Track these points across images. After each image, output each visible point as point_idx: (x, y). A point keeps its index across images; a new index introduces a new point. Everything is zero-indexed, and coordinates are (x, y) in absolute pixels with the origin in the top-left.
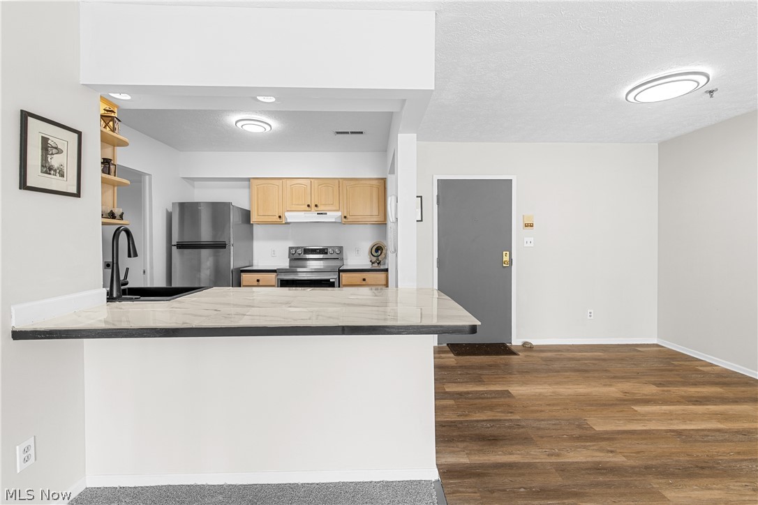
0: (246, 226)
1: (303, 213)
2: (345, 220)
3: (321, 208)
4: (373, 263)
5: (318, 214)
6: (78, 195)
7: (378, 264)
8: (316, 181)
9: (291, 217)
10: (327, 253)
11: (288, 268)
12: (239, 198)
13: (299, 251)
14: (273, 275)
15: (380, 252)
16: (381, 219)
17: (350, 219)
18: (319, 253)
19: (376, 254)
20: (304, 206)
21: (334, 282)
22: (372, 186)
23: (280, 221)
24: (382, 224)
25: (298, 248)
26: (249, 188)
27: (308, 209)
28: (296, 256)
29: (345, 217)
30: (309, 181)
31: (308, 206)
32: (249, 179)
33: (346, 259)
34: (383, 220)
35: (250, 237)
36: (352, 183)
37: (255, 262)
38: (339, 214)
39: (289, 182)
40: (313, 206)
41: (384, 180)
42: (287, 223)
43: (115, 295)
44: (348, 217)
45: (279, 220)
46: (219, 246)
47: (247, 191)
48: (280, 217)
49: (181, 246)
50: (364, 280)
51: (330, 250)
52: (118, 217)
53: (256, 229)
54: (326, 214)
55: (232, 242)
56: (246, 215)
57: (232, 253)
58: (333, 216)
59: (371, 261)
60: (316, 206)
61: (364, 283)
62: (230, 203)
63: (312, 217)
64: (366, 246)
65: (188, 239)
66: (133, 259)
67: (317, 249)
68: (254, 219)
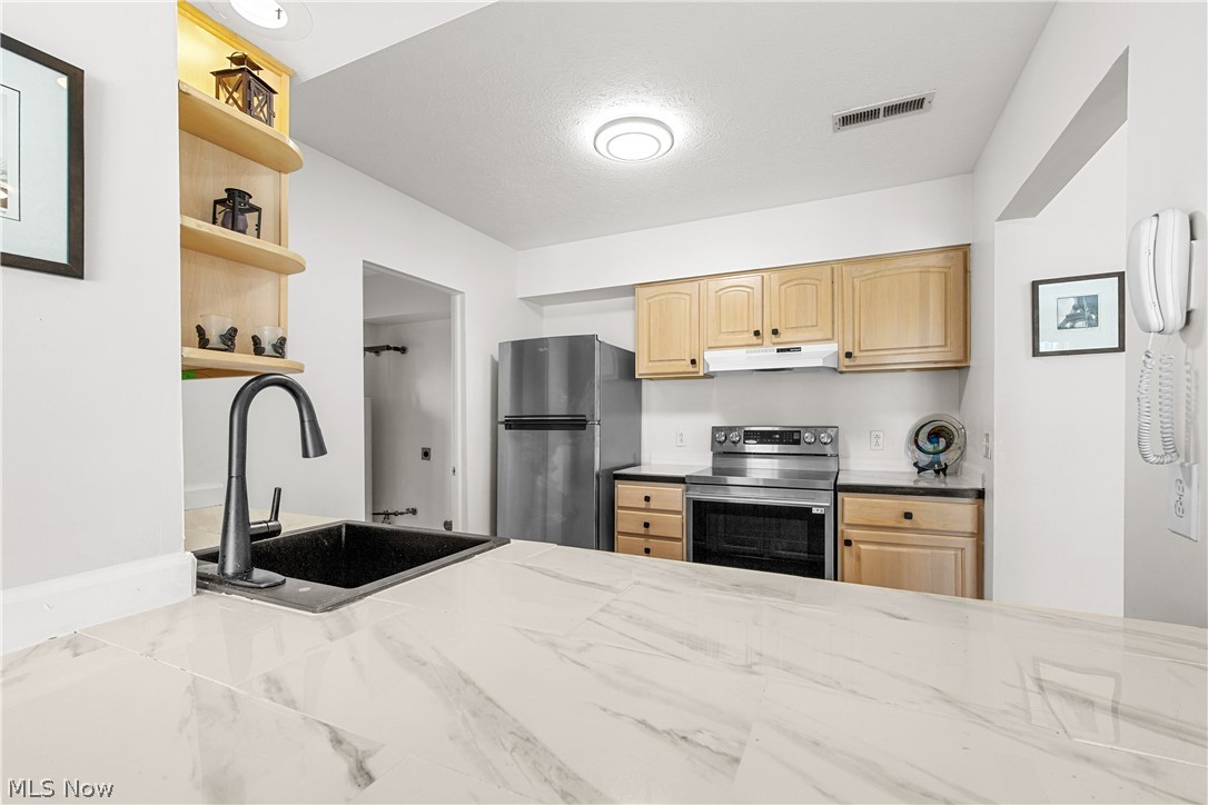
0: (628, 384)
1: (744, 350)
2: (847, 362)
3: (786, 337)
4: (921, 470)
5: (778, 351)
6: (74, 267)
7: (937, 472)
8: (775, 276)
9: (716, 361)
10: (797, 442)
11: (710, 474)
12: (614, 328)
13: (734, 436)
14: (678, 490)
15: (942, 442)
16: (948, 355)
17: (861, 359)
18: (780, 442)
19: (929, 447)
20: (746, 335)
21: (822, 517)
22: (925, 271)
23: (695, 374)
24: (956, 369)
25: (732, 429)
26: (634, 308)
27: (755, 340)
28: (728, 447)
29: (849, 355)
30: (756, 278)
31: (757, 333)
32: (631, 290)
33: (847, 457)
34: (961, 356)
35: (635, 405)
36: (869, 269)
37: (645, 458)
38: (833, 347)
39: (714, 284)
40: (767, 333)
41: (963, 253)
42: (709, 376)
43: (230, 570)
44: (856, 353)
45: (691, 369)
46: (576, 424)
47: (630, 315)
48: (693, 362)
49: (514, 424)
50: (908, 516)
51: (808, 437)
52: (268, 349)
53: (649, 390)
54: (799, 349)
55: (597, 417)
56: (627, 361)
57: (597, 439)
58: (817, 353)
59: (916, 464)
60: (775, 332)
61: (907, 523)
62: (593, 338)
63: (767, 358)
64: (902, 424)
65: (528, 410)
66: (312, 461)
67: (776, 432)
68: (641, 368)
